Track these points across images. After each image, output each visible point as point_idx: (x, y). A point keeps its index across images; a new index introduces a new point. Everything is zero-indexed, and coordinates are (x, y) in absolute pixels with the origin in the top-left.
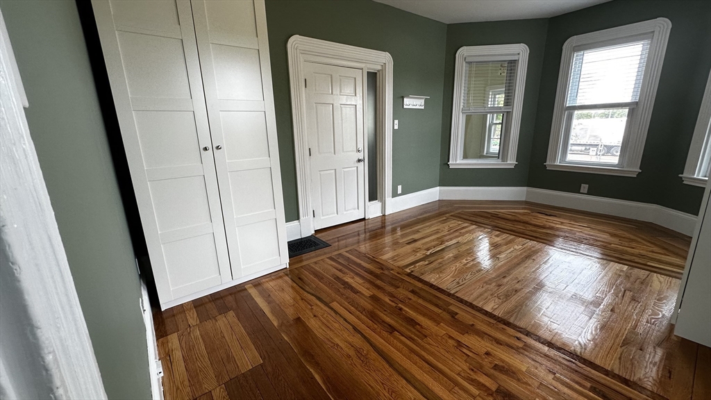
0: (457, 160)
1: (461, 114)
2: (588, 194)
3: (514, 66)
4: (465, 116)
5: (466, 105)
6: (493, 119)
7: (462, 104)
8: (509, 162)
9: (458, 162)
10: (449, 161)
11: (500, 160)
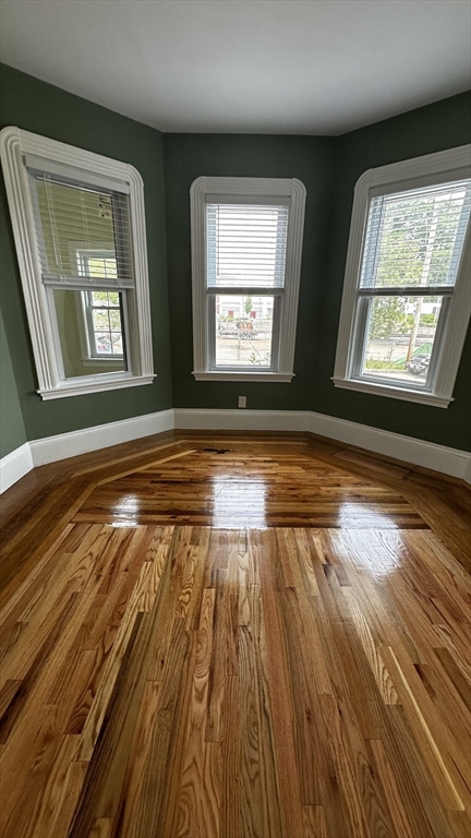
0: (55, 383)
1: (42, 287)
2: (247, 408)
3: (123, 205)
4: (50, 291)
5: (47, 268)
6: (90, 299)
7: (39, 266)
8: (144, 376)
9: (58, 387)
10: (37, 387)
11: (130, 373)
